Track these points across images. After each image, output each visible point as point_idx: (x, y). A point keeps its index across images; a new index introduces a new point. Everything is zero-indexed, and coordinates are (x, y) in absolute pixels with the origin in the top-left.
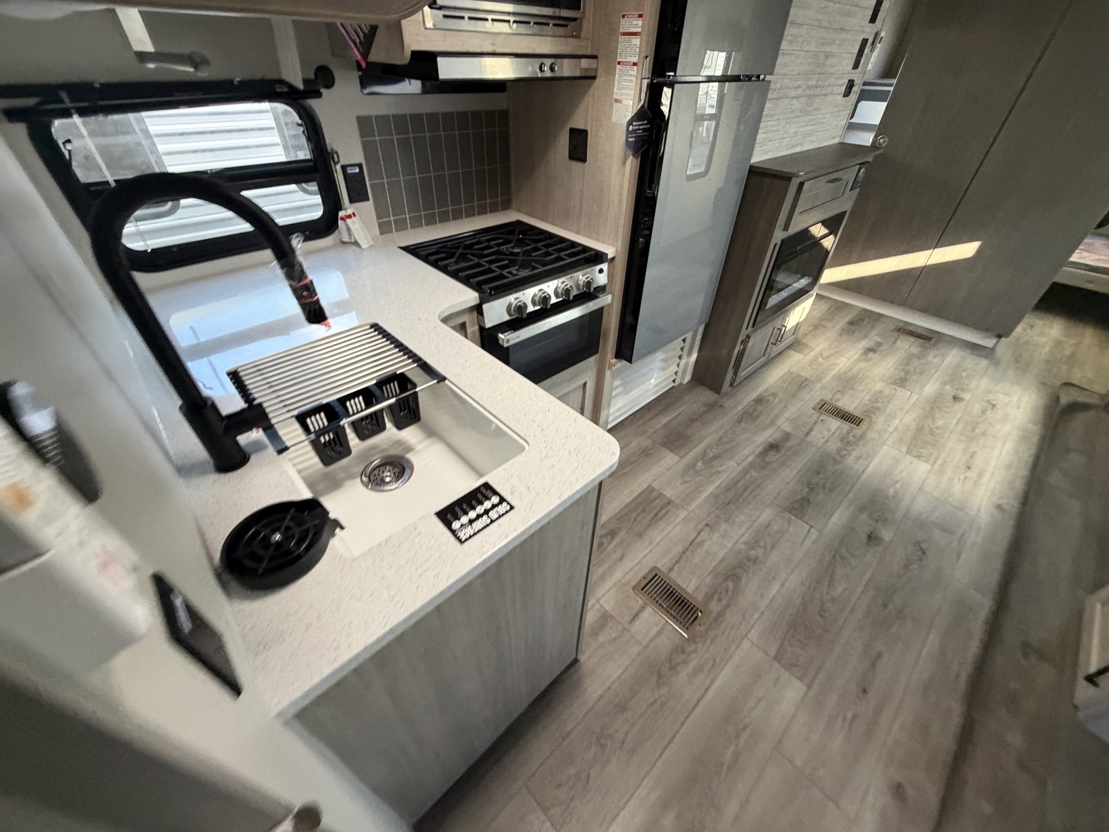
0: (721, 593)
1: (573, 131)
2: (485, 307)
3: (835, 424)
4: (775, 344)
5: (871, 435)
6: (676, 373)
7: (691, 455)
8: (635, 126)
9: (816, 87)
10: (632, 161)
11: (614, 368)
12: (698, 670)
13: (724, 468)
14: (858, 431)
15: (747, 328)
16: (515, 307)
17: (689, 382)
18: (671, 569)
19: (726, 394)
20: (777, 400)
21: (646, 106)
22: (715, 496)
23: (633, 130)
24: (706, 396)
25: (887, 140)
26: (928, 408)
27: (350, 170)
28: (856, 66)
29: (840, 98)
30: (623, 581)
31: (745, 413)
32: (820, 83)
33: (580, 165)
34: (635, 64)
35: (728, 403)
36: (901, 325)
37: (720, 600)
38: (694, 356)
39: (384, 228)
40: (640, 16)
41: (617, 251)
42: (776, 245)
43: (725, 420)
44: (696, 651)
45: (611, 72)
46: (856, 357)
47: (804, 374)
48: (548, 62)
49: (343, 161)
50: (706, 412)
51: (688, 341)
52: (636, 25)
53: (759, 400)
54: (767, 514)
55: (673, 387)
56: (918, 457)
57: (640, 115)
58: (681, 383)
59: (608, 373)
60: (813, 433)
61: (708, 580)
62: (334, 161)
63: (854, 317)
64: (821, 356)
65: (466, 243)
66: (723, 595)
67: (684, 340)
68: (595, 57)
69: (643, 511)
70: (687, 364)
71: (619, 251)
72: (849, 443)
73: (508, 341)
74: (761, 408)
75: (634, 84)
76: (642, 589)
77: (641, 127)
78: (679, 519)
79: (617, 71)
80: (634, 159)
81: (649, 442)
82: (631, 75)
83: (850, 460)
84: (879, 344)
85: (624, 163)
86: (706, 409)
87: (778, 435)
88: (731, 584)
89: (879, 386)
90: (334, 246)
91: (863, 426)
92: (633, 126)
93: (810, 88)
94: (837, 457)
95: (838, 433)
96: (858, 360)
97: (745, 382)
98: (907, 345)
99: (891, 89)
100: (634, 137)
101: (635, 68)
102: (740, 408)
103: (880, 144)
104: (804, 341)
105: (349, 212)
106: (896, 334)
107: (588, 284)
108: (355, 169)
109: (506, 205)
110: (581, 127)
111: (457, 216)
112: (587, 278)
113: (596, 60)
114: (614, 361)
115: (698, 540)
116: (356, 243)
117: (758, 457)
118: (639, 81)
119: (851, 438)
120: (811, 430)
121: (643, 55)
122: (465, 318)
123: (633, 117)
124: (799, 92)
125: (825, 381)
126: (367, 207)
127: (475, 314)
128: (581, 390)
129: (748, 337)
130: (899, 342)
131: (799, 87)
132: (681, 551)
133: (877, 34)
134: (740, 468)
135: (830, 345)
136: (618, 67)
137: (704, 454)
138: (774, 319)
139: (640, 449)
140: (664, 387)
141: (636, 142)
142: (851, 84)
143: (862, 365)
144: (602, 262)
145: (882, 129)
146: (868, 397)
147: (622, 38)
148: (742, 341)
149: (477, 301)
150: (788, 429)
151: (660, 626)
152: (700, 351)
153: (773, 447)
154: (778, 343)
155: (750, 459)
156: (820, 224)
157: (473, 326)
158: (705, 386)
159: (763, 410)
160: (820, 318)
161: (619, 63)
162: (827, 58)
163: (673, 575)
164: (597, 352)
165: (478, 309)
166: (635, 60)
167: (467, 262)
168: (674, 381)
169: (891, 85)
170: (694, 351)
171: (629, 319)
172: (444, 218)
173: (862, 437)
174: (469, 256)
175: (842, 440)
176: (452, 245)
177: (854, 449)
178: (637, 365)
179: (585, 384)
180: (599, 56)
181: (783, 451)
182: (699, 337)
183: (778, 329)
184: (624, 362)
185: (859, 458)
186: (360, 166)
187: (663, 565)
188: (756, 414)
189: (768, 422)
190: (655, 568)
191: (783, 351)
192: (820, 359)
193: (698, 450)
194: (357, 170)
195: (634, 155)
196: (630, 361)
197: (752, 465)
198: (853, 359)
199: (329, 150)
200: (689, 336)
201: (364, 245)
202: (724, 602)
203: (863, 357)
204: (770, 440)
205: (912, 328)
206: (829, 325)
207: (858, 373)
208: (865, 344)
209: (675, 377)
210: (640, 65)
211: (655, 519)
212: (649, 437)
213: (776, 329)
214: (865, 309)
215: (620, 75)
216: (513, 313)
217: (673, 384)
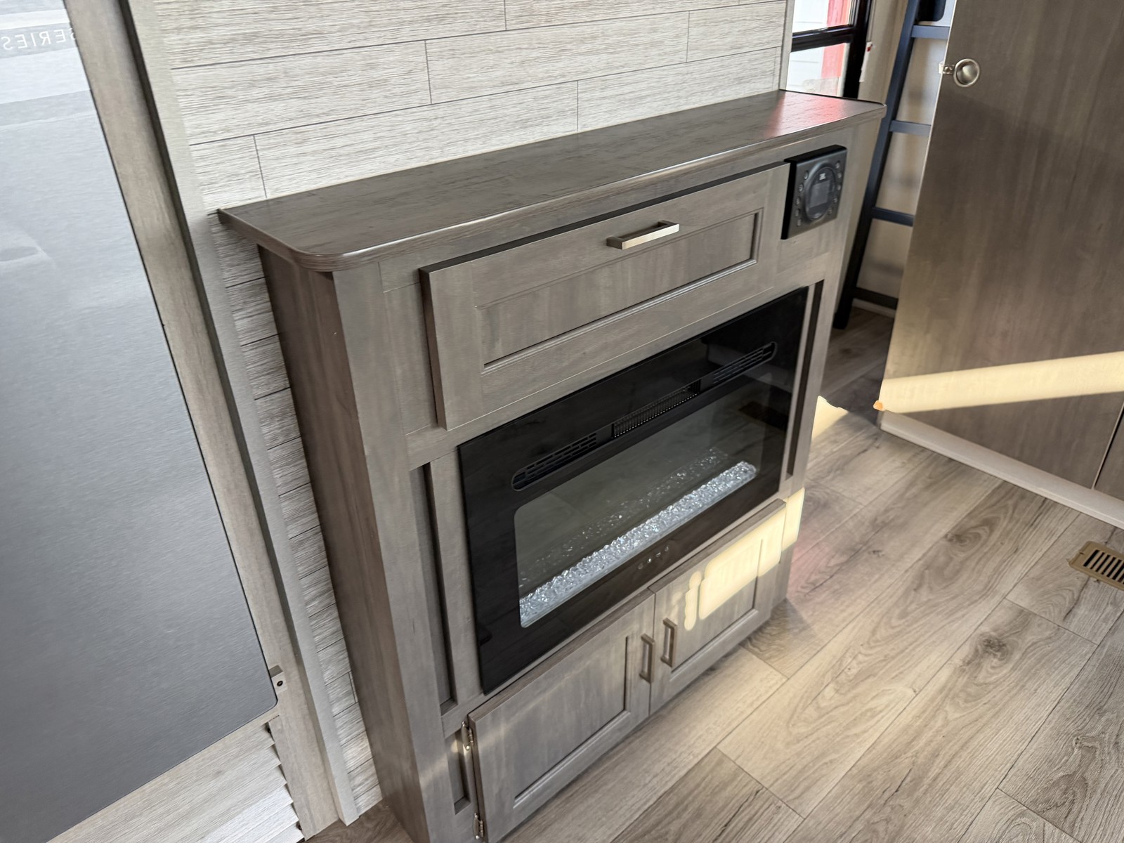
46: (942, 676)
47: (756, 767)
64: (836, 677)
96: (947, 693)
103: (965, 80)
106: (1078, 577)
168: (298, 827)
203: (963, 680)
208: (978, 620)
209: (298, 816)
214: (1009, 485)
217: (298, 835)
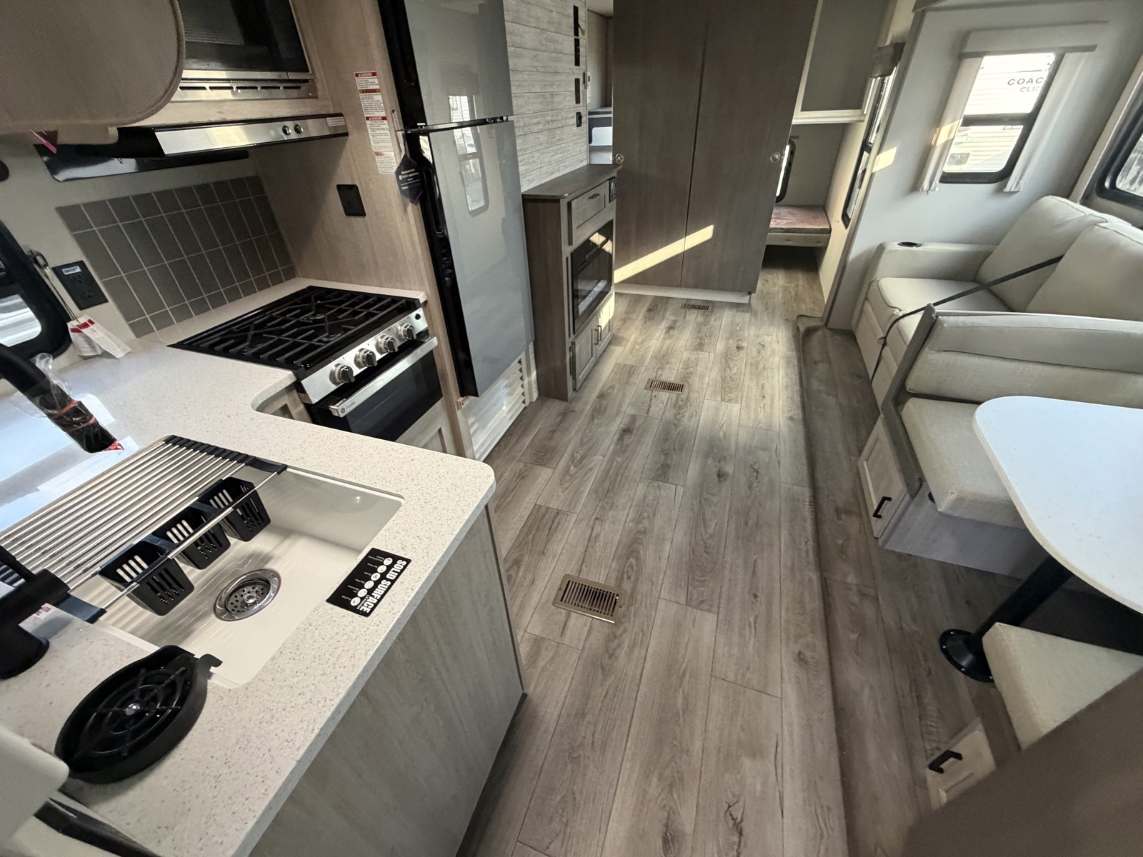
0: (627, 572)
1: (339, 187)
2: (304, 382)
3: (665, 395)
4: (598, 344)
5: (693, 395)
6: (523, 394)
7: (563, 463)
8: (404, 175)
9: (553, 121)
10: (412, 207)
11: (463, 406)
12: (632, 647)
13: (593, 464)
14: (684, 395)
15: (570, 336)
16: (339, 374)
17: (537, 399)
18: (580, 571)
19: (573, 400)
20: (615, 391)
21: (408, 155)
22: (595, 491)
23: (403, 179)
24: (556, 406)
25: (622, 157)
26: (724, 362)
27: (67, 272)
28: (578, 101)
29: (575, 128)
30: (542, 601)
31: (594, 410)
32: (554, 118)
33: (359, 219)
34: (384, 118)
35: (577, 406)
36: (684, 302)
37: (629, 578)
38: (534, 374)
39: (140, 329)
40: (374, 74)
41: (427, 295)
42: (567, 258)
43: (580, 421)
44: (625, 631)
45: (362, 128)
46: (662, 336)
47: (629, 363)
48: (290, 124)
49: (54, 262)
50: (561, 422)
51: (523, 361)
52: (374, 83)
53: (602, 396)
54: (641, 489)
55: (525, 408)
56: (730, 401)
57: (405, 165)
58: (531, 402)
59: (459, 413)
60: (652, 409)
61: (614, 565)
62: (39, 265)
63: (650, 305)
64: (637, 343)
65: (256, 322)
66: (630, 573)
67: (520, 362)
68: (340, 115)
69: (538, 529)
70: (530, 384)
71: (429, 293)
72: (680, 408)
73: (343, 410)
74: (605, 402)
75: (389, 137)
76: (562, 600)
77: (410, 175)
78: (571, 524)
79: (368, 126)
80: (414, 205)
81: (522, 465)
82: (383, 129)
83: (685, 420)
84: (675, 322)
85: (405, 210)
86: (561, 417)
87: (626, 420)
88: (633, 560)
89: (685, 355)
90: (73, 365)
91: (686, 390)
92: (402, 175)
93: (548, 122)
94: (676, 422)
95: (670, 402)
96: (664, 339)
97: (585, 384)
98: (694, 317)
99: (611, 115)
100: (408, 185)
101: (385, 122)
102: (588, 407)
103: (619, 161)
104: (620, 334)
105: (83, 320)
106: (683, 311)
107: (410, 332)
108: (74, 270)
109: (290, 274)
110: (349, 182)
111: (234, 296)
112: (406, 327)
113: (342, 117)
114: (461, 399)
115: (594, 535)
116: (106, 355)
117: (617, 444)
118: (394, 133)
119: (680, 403)
120: (650, 406)
121: (389, 110)
122: (285, 400)
123: (399, 168)
124: (540, 126)
125: (646, 363)
126: (109, 310)
127: (295, 393)
128: (438, 438)
129: (573, 343)
130: (687, 316)
131: (539, 123)
132: (584, 550)
133: (584, 74)
134: (606, 459)
135: (640, 334)
136: (368, 122)
137: (572, 458)
138: (589, 322)
139: (515, 474)
140: (516, 411)
141: (410, 189)
142: (579, 116)
143: (668, 342)
144: (416, 309)
145: (616, 148)
146: (681, 367)
147: (362, 96)
148: (570, 348)
149: (294, 379)
150: (632, 412)
151: (588, 625)
152: (537, 367)
153: (626, 431)
154: (600, 342)
155: (612, 447)
156: (597, 234)
157: (297, 406)
158: (553, 398)
159: (607, 403)
160: (625, 313)
161: (368, 118)
162: (552, 96)
163: (584, 576)
164: (441, 396)
165: (297, 387)
166: (383, 114)
167: (265, 342)
168: (524, 402)
169: (610, 113)
170: (532, 369)
171: (462, 356)
172: (218, 302)
173: (688, 398)
174: (264, 335)
175: (675, 407)
176: (237, 328)
177: (685, 411)
178: (484, 397)
179: (440, 431)
180: (344, 113)
181: (635, 431)
182: (532, 356)
183: (596, 330)
184: (472, 398)
185: (691, 417)
186: (81, 264)
187: (571, 571)
188: (603, 408)
189: (615, 412)
190: (566, 575)
191: (606, 348)
192: (637, 346)
193: (566, 456)
194: (78, 270)
195: (412, 202)
196: (476, 394)
197: (615, 453)
198: (661, 339)
199: (26, 252)
200: (522, 356)
201: (119, 354)
202: (632, 578)
203: (667, 336)
204: (621, 426)
205: (693, 303)
206: (634, 316)
207: (668, 349)
208: (664, 325)
209: (523, 398)
210: (389, 118)
211: (552, 531)
212: (518, 461)
213: (594, 331)
214: (655, 296)
215: (373, 130)
216: (338, 381)
217: (524, 406)
